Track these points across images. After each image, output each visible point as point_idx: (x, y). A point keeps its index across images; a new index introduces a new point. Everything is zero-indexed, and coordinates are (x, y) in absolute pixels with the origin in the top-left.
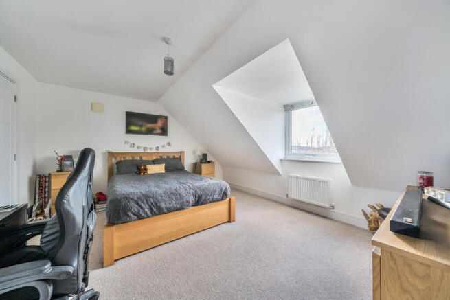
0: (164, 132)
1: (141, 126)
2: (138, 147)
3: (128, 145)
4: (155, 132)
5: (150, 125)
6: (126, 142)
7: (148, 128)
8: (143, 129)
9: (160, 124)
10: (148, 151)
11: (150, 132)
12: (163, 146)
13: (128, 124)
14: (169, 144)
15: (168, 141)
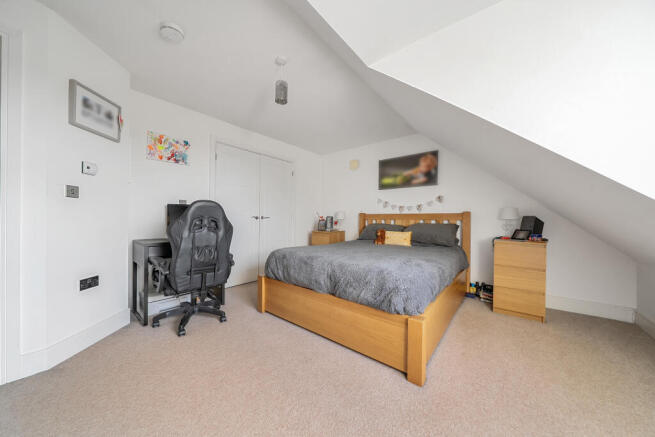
0: (431, 178)
1: (395, 176)
2: (393, 207)
3: (381, 205)
4: (415, 181)
5: (408, 173)
6: (380, 201)
7: (405, 177)
8: (399, 180)
9: (423, 166)
10: (406, 212)
11: (407, 182)
12: (430, 204)
13: (382, 176)
14: (440, 199)
15: (437, 195)
